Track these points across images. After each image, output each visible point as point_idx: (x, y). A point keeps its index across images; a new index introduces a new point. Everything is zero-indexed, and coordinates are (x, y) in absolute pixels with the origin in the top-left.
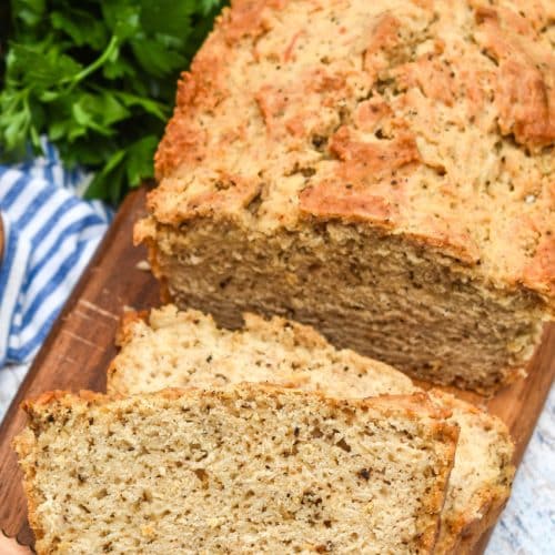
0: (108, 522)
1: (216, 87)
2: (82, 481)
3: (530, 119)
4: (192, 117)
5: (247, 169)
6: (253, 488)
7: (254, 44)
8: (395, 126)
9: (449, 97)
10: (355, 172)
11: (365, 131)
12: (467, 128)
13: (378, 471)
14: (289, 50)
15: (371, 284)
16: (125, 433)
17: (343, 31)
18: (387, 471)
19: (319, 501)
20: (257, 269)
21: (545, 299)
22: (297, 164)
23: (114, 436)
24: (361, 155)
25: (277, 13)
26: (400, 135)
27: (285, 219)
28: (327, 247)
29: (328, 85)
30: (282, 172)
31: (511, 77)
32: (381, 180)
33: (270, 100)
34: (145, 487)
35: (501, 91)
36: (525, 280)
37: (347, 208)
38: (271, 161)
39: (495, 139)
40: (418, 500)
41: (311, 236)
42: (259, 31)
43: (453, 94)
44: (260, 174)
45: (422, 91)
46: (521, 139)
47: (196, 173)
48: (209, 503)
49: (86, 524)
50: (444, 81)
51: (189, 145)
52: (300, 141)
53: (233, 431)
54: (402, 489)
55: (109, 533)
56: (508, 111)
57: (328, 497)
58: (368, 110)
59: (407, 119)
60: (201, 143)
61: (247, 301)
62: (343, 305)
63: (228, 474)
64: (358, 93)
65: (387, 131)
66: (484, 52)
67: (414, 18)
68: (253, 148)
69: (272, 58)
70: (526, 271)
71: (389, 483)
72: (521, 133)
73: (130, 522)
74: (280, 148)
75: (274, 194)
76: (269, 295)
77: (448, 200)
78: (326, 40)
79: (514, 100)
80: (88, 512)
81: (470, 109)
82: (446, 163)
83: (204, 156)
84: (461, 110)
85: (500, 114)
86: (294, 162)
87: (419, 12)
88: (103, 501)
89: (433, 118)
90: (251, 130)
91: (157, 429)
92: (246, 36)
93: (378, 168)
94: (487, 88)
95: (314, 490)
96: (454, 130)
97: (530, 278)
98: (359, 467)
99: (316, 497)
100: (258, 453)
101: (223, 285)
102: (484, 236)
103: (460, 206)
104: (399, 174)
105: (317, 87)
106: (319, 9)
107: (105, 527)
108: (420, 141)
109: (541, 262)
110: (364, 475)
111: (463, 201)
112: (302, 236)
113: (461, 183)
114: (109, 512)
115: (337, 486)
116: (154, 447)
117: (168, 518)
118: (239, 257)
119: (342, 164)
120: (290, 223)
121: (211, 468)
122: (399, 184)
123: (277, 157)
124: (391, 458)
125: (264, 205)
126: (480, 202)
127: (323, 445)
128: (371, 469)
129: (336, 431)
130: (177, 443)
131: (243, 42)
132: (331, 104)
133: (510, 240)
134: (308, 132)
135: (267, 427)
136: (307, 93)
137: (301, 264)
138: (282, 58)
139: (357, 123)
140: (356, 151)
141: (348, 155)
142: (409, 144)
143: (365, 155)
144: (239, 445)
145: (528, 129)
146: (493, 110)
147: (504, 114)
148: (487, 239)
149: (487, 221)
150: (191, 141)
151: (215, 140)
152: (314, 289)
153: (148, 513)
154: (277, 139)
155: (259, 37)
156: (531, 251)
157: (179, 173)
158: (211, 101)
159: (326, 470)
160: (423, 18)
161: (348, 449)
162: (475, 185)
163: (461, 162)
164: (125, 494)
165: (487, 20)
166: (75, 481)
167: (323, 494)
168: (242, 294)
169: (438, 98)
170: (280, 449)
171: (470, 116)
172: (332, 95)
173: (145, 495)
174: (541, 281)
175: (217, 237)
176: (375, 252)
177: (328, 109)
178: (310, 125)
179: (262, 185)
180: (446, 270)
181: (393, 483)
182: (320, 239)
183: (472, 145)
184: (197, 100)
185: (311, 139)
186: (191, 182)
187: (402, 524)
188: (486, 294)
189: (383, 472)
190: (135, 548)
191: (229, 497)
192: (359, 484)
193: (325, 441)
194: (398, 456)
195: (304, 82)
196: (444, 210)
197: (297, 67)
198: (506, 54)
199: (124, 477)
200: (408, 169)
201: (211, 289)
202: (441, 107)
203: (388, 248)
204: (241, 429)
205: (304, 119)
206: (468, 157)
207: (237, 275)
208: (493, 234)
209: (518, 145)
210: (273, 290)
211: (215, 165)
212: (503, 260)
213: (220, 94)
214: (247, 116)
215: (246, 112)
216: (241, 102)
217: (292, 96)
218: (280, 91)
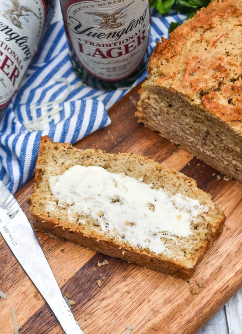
1: (175, 49)
4: (159, 59)
7: (204, 32)
8: (238, 100)
11: (224, 97)
14: (216, 41)
26: (238, 105)
29: (219, 68)
42: (208, 27)
58: (230, 87)
64: (232, 76)
65: (233, 101)
69: (208, 42)
90: (179, 76)
92: (201, 27)
105: (214, 67)
131: (199, 29)
132: (216, 78)
134: (199, 88)
138: (211, 44)
139: (223, 92)
140: (213, 106)
142: (240, 112)
154: (183, 87)
155: (207, 29)
158: (169, 55)
172: (218, 74)
177: (214, 80)
178: (202, 85)
184: (164, 52)
185: (199, 93)
195: (212, 61)
197: (214, 51)
213: (175, 52)
214: (180, 68)
215: (181, 67)
216: (181, 60)
217: (202, 67)
218: (199, 62)
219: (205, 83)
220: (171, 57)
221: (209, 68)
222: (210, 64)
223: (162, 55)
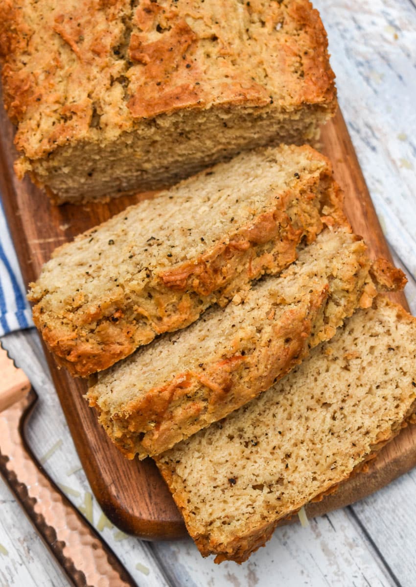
1: (21, 31)
4: (14, 61)
5: (79, 96)
8: (168, 19)
10: (157, 69)
11: (149, 31)
15: (197, 138)
20: (112, 158)
21: (326, 106)
22: (112, 77)
24: (156, 55)
26: (177, 26)
27: (124, 126)
28: (160, 131)
30: (104, 89)
32: (177, 66)
33: (67, 29)
36: (307, 100)
37: (167, 104)
38: (93, 83)
41: (146, 129)
44: (89, 96)
47: (41, 110)
51: (26, 91)
52: (107, 60)
58: (143, 13)
59: (173, 9)
60: (34, 85)
61: (111, 177)
62: (179, 155)
65: (164, 24)
68: (74, 76)
70: (305, 93)
74: (95, 71)
75: (107, 108)
76: (125, 168)
77: (228, 60)
82: (214, 30)
83: (41, 95)
86: (109, 76)
90: (64, 57)
93: (171, 59)
97: (310, 98)
101: (90, 175)
102: (264, 74)
103: (239, 61)
104: (188, 57)
105: (97, 7)
108: (190, 22)
109: (311, 79)
111: (239, 55)
112: (140, 132)
113: (230, 41)
118: (97, 157)
119: (146, 67)
120: (128, 126)
122: (192, 65)
123: (95, 78)
125: (103, 119)
126: (249, 50)
132: (114, 18)
133: (283, 71)
134: (109, 48)
137: (143, 146)
139: (140, 26)
140: (150, 52)
141: (147, 59)
142: (185, 30)
143: (158, 52)
148: (266, 76)
149: (261, 63)
150: (26, 88)
151: (42, 77)
152: (156, 154)
154: (89, 63)
156: (299, 73)
157: (28, 115)
158: (23, 44)
162: (241, 37)
163: (223, 24)
168: (106, 175)
172: (112, 11)
174: (318, 96)
175: (78, 153)
176: (196, 122)
177: (114, 22)
178: (108, 42)
179: (93, 104)
180: (249, 114)
182: (153, 130)
184: (13, 47)
185: (113, 53)
186: (41, 118)
188: (281, 117)
196: (230, 70)
200: (191, 49)
201: (83, 180)
203: (204, 116)
206: (226, 15)
207: (98, 166)
208: (269, 71)
210: (127, 165)
211: (52, 98)
212: (285, 89)
213: (26, 35)
214: (56, 48)
215: (53, 44)
216: (46, 37)
217: (82, 21)
218: (71, 19)
219: (109, 34)
220: (28, 45)
221: (93, 15)
222: (86, 8)
223: (13, 51)
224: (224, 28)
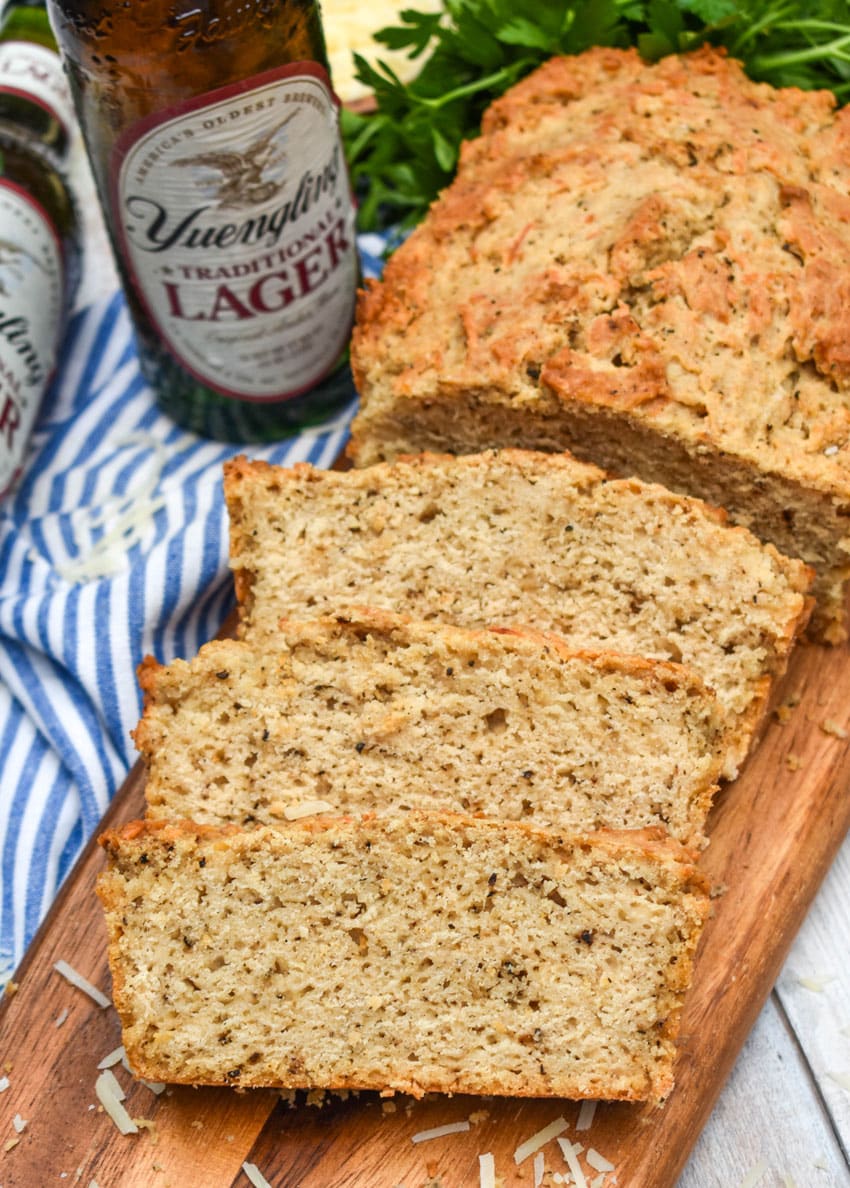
0: (225, 1003)
2: (188, 945)
3: (838, 340)
6: (431, 955)
7: (473, 239)
8: (638, 349)
9: (723, 308)
11: (598, 355)
12: (746, 353)
13: (605, 934)
14: (517, 245)
16: (251, 879)
17: (591, 219)
18: (618, 934)
19: (523, 973)
23: (234, 882)
25: (508, 197)
26: (645, 361)
29: (555, 293)
31: (816, 281)
34: (278, 953)
35: (800, 301)
39: (789, 367)
40: (660, 973)
42: (480, 222)
43: (731, 305)
45: (686, 300)
46: (823, 368)
48: (368, 976)
49: (194, 1005)
50: (718, 287)
53: (402, 877)
54: (636, 959)
55: (226, 1017)
56: (807, 329)
57: (536, 968)
58: (604, 326)
59: (657, 339)
63: (395, 935)
64: (597, 304)
65: (627, 356)
66: (786, 248)
67: (694, 201)
69: (494, 257)
71: (620, 950)
72: (824, 359)
73: (256, 1002)
78: (566, 232)
79: (818, 313)
80: (196, 988)
81: (753, 325)
82: (708, 400)
84: (739, 328)
85: (795, 332)
87: (701, 193)
88: (219, 973)
89: (696, 337)
91: (297, 874)
92: (461, 228)
94: (780, 297)
95: (517, 958)
96: (727, 354)
98: (578, 928)
99: (519, 969)
100: (437, 906)
105: (540, 296)
106: (566, 190)
107: (220, 1010)
108: (673, 371)
110: (586, 938)
113: (727, 428)
114: (227, 989)
115: (547, 953)
116: (291, 897)
117: (310, 996)
121: (372, 927)
124: (622, 916)
127: (529, 897)
128: (595, 931)
129: (546, 878)
130: (323, 893)
131: (456, 236)
132: (556, 319)
134: (521, 358)
135: (450, 870)
136: (526, 305)
138: (505, 256)
139: (589, 344)
142: (655, 374)
144: (411, 896)
145: (834, 354)
146: (785, 327)
147: (800, 333)
153: (282, 990)
155: (479, 230)
159: (533, 932)
160: (707, 201)
161: (562, 903)
162: (749, 431)
163: (732, 398)
164: (250, 963)
165: (794, 203)
166: (179, 946)
167: (529, 964)
169: (706, 310)
170: (468, 902)
171: (752, 334)
172: (560, 307)
173: (277, 965)
177: (552, 326)
178: (524, 348)
181: (625, 950)
183: (750, 375)
187: (638, 1006)
189: (612, 934)
190: (264, 1039)
191: (398, 967)
192: (578, 951)
193: (532, 891)
194: (633, 914)
195: (527, 289)
197: (520, 269)
198: (815, 250)
199: (250, 940)
202: (711, 323)
204: (414, 875)
205: (517, 340)
209: (821, 376)
217: (507, 310)
218: (493, 302)
219: (533, 338)
222: (526, 295)
224: (729, 405)
